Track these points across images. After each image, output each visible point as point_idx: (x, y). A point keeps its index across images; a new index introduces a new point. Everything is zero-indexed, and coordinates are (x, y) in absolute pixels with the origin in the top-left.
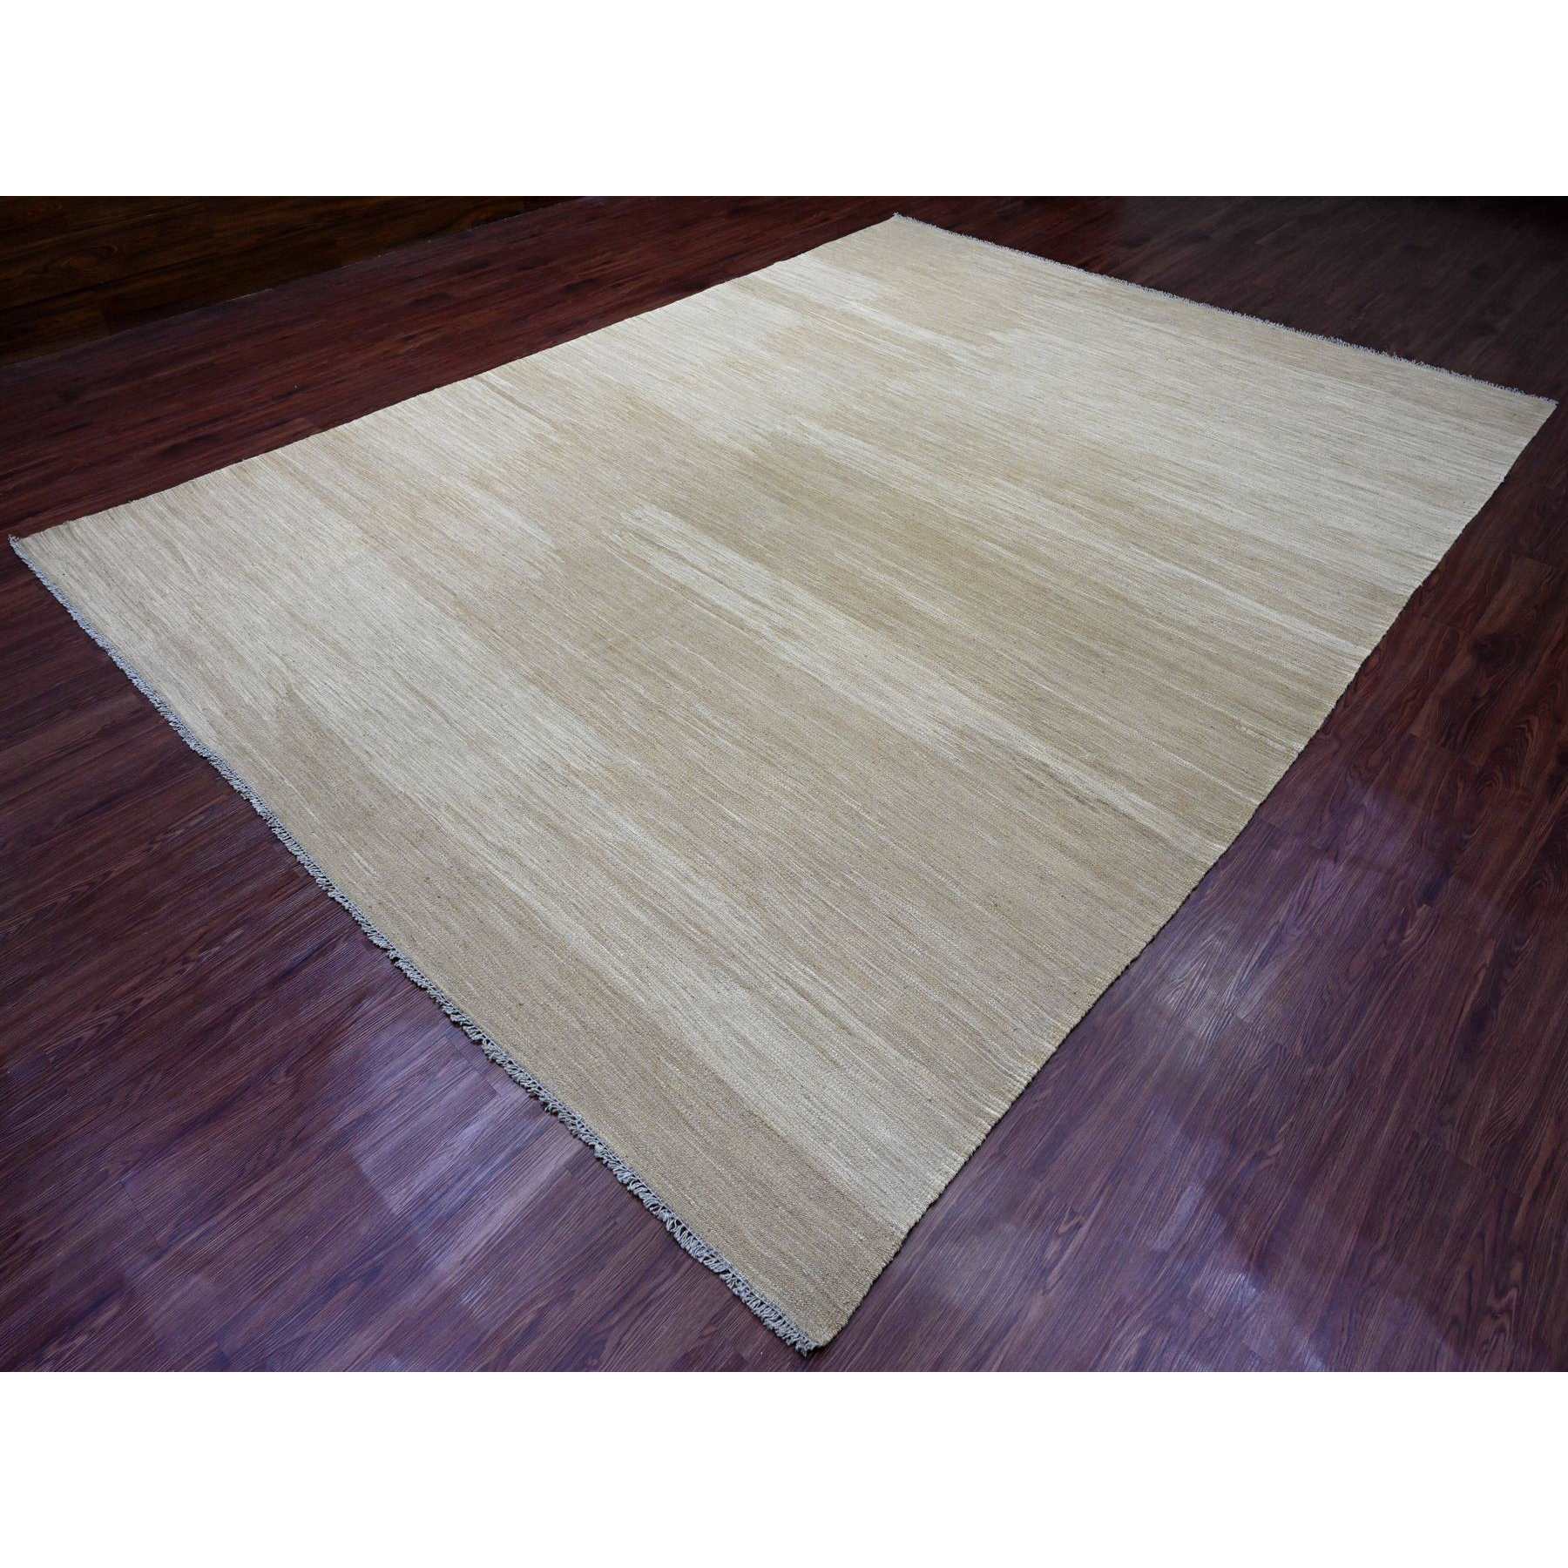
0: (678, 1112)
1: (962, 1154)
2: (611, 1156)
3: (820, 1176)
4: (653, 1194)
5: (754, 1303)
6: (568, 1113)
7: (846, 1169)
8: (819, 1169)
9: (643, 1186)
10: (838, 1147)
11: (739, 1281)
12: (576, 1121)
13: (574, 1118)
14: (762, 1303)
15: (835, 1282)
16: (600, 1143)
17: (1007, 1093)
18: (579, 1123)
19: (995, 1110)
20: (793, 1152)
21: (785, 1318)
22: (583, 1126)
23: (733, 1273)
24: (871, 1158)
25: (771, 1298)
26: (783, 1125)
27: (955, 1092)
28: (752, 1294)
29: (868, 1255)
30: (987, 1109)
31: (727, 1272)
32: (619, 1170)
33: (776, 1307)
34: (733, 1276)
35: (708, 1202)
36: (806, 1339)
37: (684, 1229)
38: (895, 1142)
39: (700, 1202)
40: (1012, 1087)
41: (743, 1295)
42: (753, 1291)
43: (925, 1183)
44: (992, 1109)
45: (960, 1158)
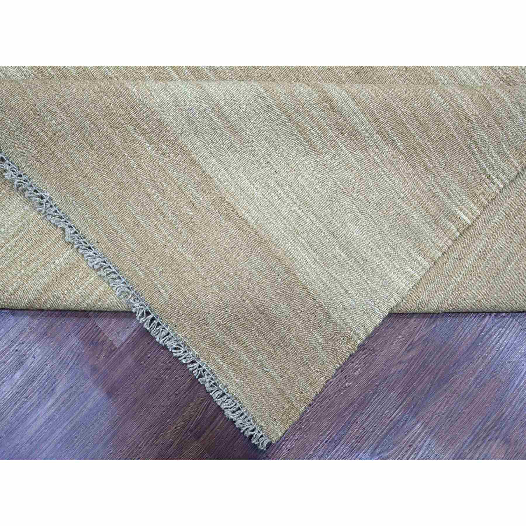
0: (148, 195)
1: (428, 259)
2: (82, 241)
3: (289, 271)
4: (124, 280)
5: (217, 394)
6: (36, 191)
7: (313, 266)
8: (288, 263)
9: (114, 272)
10: (307, 242)
11: (204, 371)
12: (45, 200)
13: (42, 198)
14: (224, 394)
15: (290, 379)
16: (70, 227)
17: (481, 196)
18: (47, 202)
19: (467, 215)
20: (262, 242)
21: (243, 410)
22: (51, 206)
23: (199, 363)
24: (338, 257)
25: (233, 389)
26: (254, 213)
27: (430, 190)
28: (215, 384)
29: (324, 356)
30: (459, 212)
31: (193, 362)
32: (89, 256)
33: (236, 399)
34: (200, 367)
35: (177, 291)
36: (261, 433)
37: (153, 319)
38: (363, 241)
39: (170, 290)
40: (487, 189)
41: (207, 385)
42: (216, 381)
43: (389, 285)
44: (464, 213)
45: (425, 263)
